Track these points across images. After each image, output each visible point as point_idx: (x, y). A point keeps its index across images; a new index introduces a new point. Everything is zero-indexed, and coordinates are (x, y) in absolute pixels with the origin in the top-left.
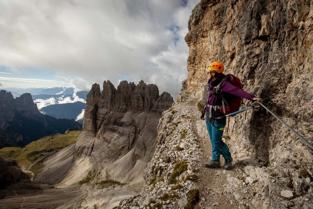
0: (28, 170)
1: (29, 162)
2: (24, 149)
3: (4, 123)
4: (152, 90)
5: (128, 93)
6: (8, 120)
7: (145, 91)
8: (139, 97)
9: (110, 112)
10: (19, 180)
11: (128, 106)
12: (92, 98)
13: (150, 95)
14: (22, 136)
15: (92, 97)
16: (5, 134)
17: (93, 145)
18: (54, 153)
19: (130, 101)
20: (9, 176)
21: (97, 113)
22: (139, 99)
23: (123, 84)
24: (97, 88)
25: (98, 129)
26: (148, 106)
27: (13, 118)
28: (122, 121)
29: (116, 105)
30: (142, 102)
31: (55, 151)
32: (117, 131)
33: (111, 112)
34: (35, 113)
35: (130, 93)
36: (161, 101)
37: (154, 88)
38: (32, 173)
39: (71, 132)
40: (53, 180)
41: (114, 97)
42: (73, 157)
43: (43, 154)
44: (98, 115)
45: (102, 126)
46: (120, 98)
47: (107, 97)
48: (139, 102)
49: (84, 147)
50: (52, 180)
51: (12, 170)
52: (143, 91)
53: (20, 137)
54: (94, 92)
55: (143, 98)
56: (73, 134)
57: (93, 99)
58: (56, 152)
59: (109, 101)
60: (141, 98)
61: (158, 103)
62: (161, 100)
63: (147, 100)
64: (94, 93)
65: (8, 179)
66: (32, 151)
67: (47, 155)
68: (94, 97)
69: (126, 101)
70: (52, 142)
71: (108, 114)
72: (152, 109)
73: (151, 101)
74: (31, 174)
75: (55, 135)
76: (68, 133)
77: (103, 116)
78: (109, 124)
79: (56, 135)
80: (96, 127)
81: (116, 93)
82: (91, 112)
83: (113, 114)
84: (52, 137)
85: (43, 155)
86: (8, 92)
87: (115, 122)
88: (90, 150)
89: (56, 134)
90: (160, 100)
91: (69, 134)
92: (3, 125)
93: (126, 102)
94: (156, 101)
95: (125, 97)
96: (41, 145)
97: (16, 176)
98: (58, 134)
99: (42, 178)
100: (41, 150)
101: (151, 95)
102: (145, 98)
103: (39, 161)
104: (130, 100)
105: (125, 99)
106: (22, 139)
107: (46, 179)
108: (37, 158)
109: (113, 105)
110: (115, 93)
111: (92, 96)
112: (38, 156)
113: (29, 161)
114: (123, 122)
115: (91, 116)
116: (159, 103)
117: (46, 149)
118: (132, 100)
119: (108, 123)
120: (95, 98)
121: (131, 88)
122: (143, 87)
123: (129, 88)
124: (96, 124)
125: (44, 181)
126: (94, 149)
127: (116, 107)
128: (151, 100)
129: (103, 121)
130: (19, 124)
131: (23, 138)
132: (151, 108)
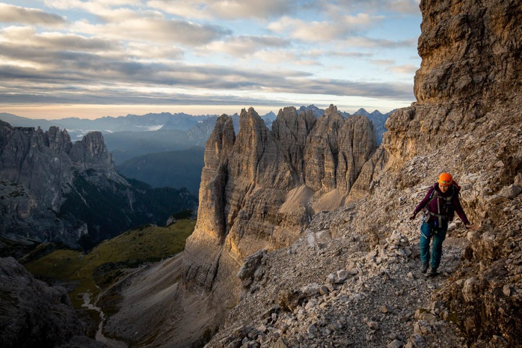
0: (95, 303)
1: (98, 287)
2: (88, 257)
3: (56, 195)
4: (358, 131)
5: (296, 139)
6: (62, 190)
7: (340, 135)
8: (323, 149)
9: (254, 187)
10: (70, 335)
11: (297, 174)
12: (217, 150)
13: (352, 145)
14: (86, 225)
15: (216, 147)
16: (58, 220)
17: (218, 266)
18: (142, 271)
19: (300, 161)
20: (53, 328)
21: (226, 188)
22: (323, 155)
23: (286, 116)
24: (227, 125)
25: (228, 227)
26: (348, 173)
27: (71, 187)
28: (281, 211)
29: (268, 169)
30: (331, 164)
31: (145, 266)
32: (270, 237)
33: (257, 188)
34: (109, 175)
35: (303, 138)
36: (380, 161)
37: (362, 126)
38: (102, 313)
39: (179, 221)
40: (137, 335)
41: (264, 149)
42: (178, 288)
43: (122, 270)
44: (228, 193)
45: (237, 220)
46: (278, 153)
47: (247, 148)
48: (323, 163)
49: (199, 268)
50: (136, 333)
51: (58, 315)
52: (334, 133)
53: (84, 226)
54: (221, 135)
55: (335, 155)
56: (181, 228)
57: (219, 153)
58: (145, 268)
59: (252, 160)
60: (330, 152)
61: (374, 166)
62: (382, 157)
63: (345, 158)
64: (221, 139)
65: (50, 335)
66: (104, 262)
67: (129, 275)
68: (220, 148)
69: (293, 158)
70: (140, 244)
71: (249, 192)
72: (356, 183)
73: (354, 160)
74: (99, 313)
75: (146, 227)
76: (173, 223)
77: (238, 195)
78: (252, 218)
79: (149, 228)
80: (225, 222)
81: (268, 139)
82: (213, 184)
83: (261, 191)
84: (141, 232)
85: (121, 273)
86: (63, 130)
87: (265, 213)
88: (210, 276)
89: (149, 226)
90: (378, 159)
91: (173, 226)
92: (54, 200)
93: (293, 162)
94: (367, 160)
95: (289, 150)
96: (119, 249)
97: (65, 328)
98: (151, 225)
99: (118, 327)
100: (119, 260)
101: (354, 146)
102: (340, 153)
103: (114, 285)
104: (302, 157)
105: (290, 155)
106: (86, 232)
107: (124, 331)
108: (111, 278)
109: (260, 171)
110: (266, 139)
111: (216, 144)
112: (113, 275)
113: (98, 285)
114: (282, 214)
115: (213, 196)
116: (377, 167)
117: (129, 260)
118: (306, 157)
119: (250, 216)
120: (223, 151)
121: (303, 126)
122: (335, 123)
123: (299, 126)
124: (224, 214)
125: (121, 333)
126: (218, 275)
127: (269, 175)
128: (353, 157)
129: (239, 208)
130: (82, 198)
131: (88, 231)
132: (355, 180)
